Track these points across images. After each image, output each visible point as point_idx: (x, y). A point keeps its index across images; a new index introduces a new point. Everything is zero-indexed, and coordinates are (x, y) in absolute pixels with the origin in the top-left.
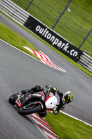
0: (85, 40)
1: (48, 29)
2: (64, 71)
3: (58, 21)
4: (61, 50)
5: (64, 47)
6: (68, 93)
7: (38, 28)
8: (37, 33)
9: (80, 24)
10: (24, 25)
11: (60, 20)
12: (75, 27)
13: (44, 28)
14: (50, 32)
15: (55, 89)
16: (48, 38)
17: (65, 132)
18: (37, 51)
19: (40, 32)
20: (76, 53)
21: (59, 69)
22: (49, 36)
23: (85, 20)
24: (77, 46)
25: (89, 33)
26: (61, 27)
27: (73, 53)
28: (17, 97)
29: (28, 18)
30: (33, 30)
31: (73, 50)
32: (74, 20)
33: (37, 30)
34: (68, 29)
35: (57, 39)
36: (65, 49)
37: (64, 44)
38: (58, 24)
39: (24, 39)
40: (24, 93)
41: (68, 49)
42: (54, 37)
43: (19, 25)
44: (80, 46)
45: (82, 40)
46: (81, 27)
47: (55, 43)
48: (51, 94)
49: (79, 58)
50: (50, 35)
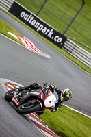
0: (69, 26)
1: (33, 16)
2: (48, 57)
3: (42, 7)
4: (46, 36)
5: (48, 33)
6: (66, 90)
7: (23, 14)
8: (22, 19)
9: (64, 11)
10: (9, 11)
11: (45, 6)
12: (60, 13)
13: (29, 14)
14: (35, 18)
15: (53, 87)
16: (33, 24)
17: (49, 117)
18: (22, 37)
19: (25, 19)
20: (61, 39)
21: (44, 55)
22: (33, 23)
23: (69, 6)
24: (62, 33)
25: (74, 19)
26: (46, 14)
27: (57, 39)
28: (13, 95)
29: (13, 5)
30: (18, 16)
31: (58, 37)
32: (59, 6)
33: (22, 16)
34: (53, 15)
35: (41, 26)
36: (50, 35)
37: (48, 31)
38: (43, 10)
39: (8, 25)
40: (21, 90)
41: (52, 35)
42: (38, 23)
43: (4, 11)
44: (65, 32)
45: (67, 26)
46: (65, 13)
47: (39, 29)
48: (50, 92)
49: (64, 44)
50: (35, 21)
